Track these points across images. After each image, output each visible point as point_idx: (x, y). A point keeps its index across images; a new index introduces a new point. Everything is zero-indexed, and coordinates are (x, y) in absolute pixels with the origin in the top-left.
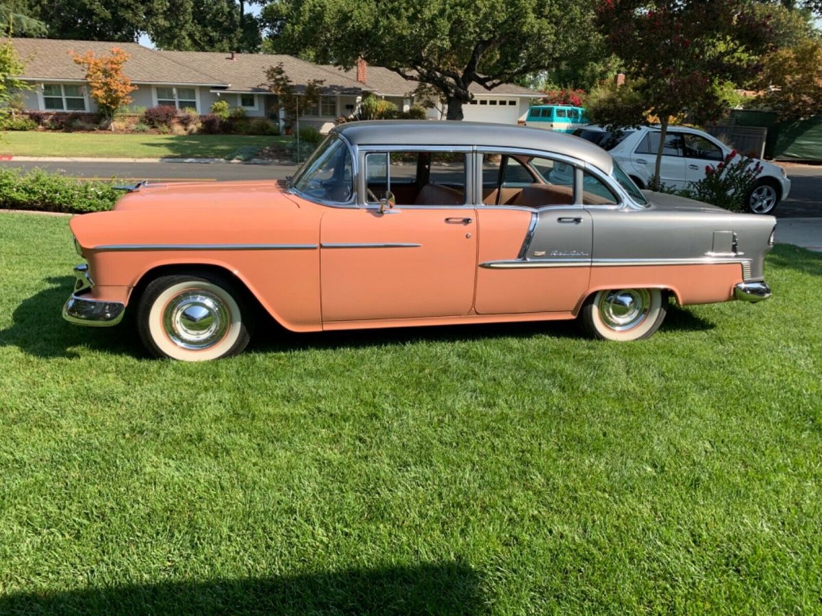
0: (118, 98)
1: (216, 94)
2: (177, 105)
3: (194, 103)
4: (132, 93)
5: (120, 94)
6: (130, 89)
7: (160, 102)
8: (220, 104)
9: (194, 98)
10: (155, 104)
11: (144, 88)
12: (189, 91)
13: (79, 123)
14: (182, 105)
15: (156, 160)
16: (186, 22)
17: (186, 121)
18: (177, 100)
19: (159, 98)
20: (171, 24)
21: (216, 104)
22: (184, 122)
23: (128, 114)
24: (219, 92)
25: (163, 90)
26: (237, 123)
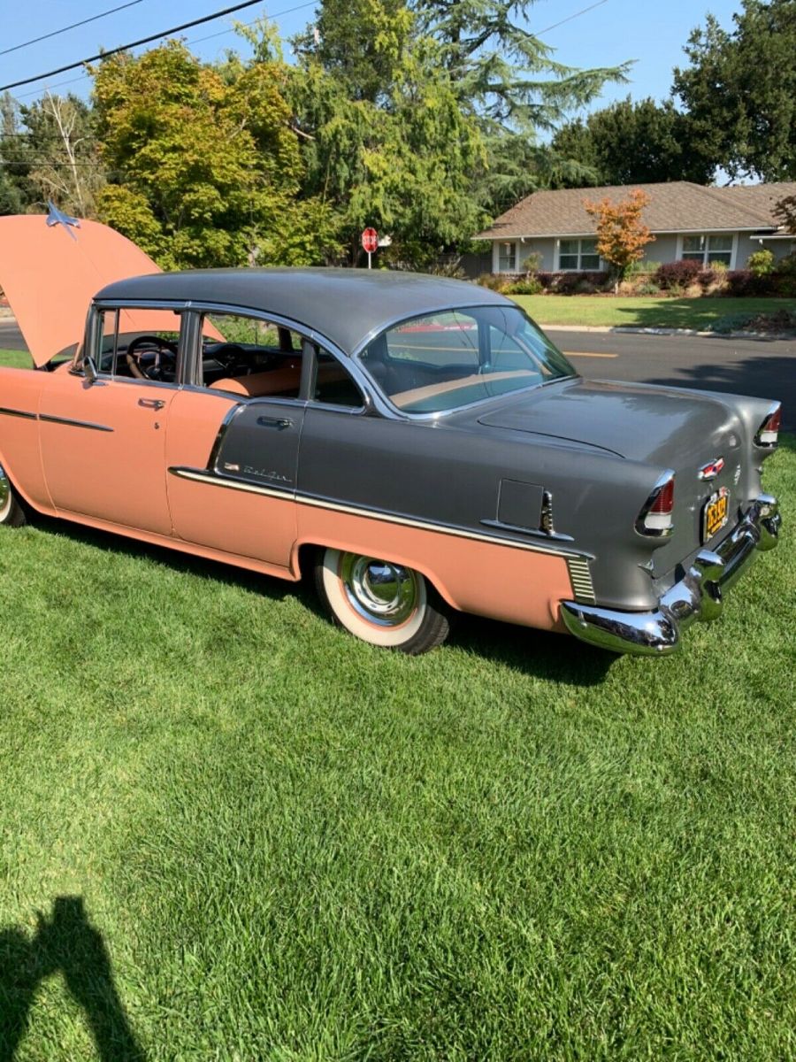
0: (626, 253)
1: (758, 240)
2: (706, 257)
3: (729, 255)
4: (646, 246)
5: (629, 248)
6: (644, 240)
7: (685, 256)
8: (760, 255)
9: (730, 248)
10: (679, 257)
11: (665, 239)
12: (725, 238)
13: (586, 285)
14: (712, 257)
15: (605, 330)
16: (778, 144)
17: (706, 280)
18: (706, 253)
19: (684, 249)
20: (757, 148)
21: (755, 255)
22: (705, 281)
23: (641, 272)
24: (761, 239)
25: (692, 239)
26: (782, 281)
